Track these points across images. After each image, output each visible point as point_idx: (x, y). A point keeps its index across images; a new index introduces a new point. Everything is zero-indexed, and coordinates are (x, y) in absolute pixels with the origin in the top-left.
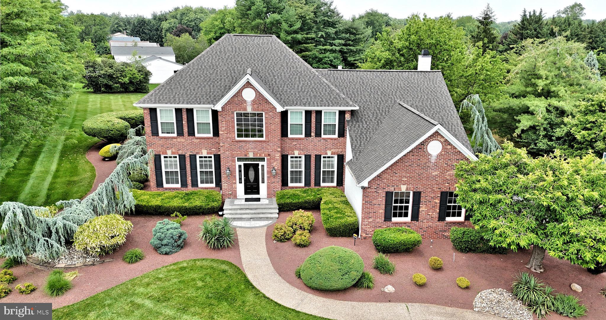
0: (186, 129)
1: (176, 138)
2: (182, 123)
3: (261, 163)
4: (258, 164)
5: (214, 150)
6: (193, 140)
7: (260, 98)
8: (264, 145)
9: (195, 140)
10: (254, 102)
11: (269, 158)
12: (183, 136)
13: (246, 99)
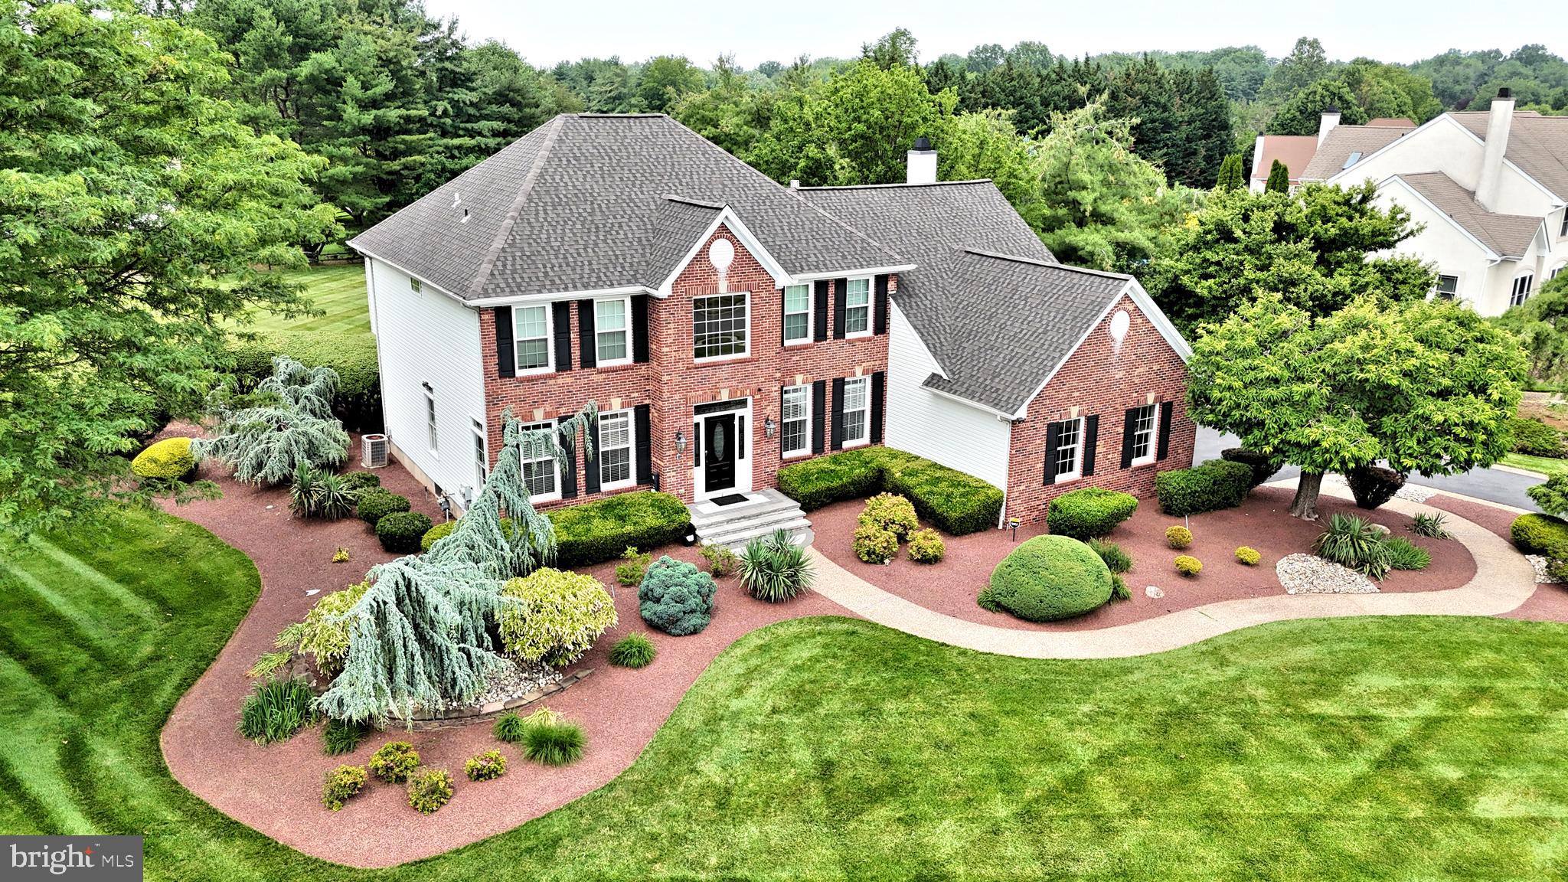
0: (576, 353)
1: (555, 378)
2: (569, 338)
3: (738, 412)
4: (733, 415)
5: (636, 395)
6: (591, 377)
7: (744, 260)
8: (750, 367)
9: (598, 378)
10: (733, 271)
11: (758, 397)
12: (571, 369)
13: (717, 266)
